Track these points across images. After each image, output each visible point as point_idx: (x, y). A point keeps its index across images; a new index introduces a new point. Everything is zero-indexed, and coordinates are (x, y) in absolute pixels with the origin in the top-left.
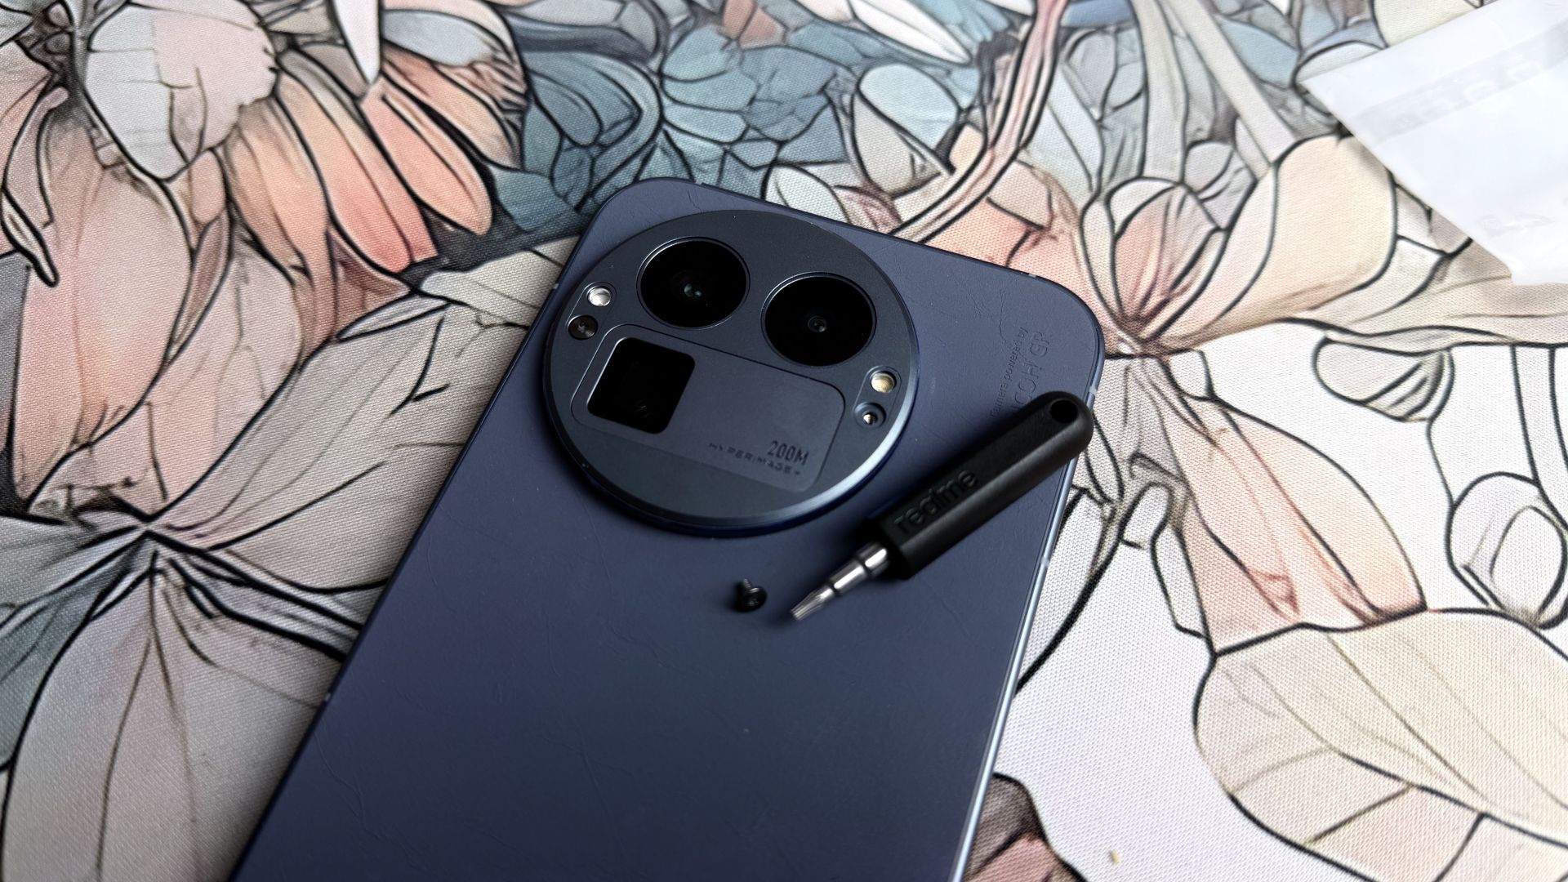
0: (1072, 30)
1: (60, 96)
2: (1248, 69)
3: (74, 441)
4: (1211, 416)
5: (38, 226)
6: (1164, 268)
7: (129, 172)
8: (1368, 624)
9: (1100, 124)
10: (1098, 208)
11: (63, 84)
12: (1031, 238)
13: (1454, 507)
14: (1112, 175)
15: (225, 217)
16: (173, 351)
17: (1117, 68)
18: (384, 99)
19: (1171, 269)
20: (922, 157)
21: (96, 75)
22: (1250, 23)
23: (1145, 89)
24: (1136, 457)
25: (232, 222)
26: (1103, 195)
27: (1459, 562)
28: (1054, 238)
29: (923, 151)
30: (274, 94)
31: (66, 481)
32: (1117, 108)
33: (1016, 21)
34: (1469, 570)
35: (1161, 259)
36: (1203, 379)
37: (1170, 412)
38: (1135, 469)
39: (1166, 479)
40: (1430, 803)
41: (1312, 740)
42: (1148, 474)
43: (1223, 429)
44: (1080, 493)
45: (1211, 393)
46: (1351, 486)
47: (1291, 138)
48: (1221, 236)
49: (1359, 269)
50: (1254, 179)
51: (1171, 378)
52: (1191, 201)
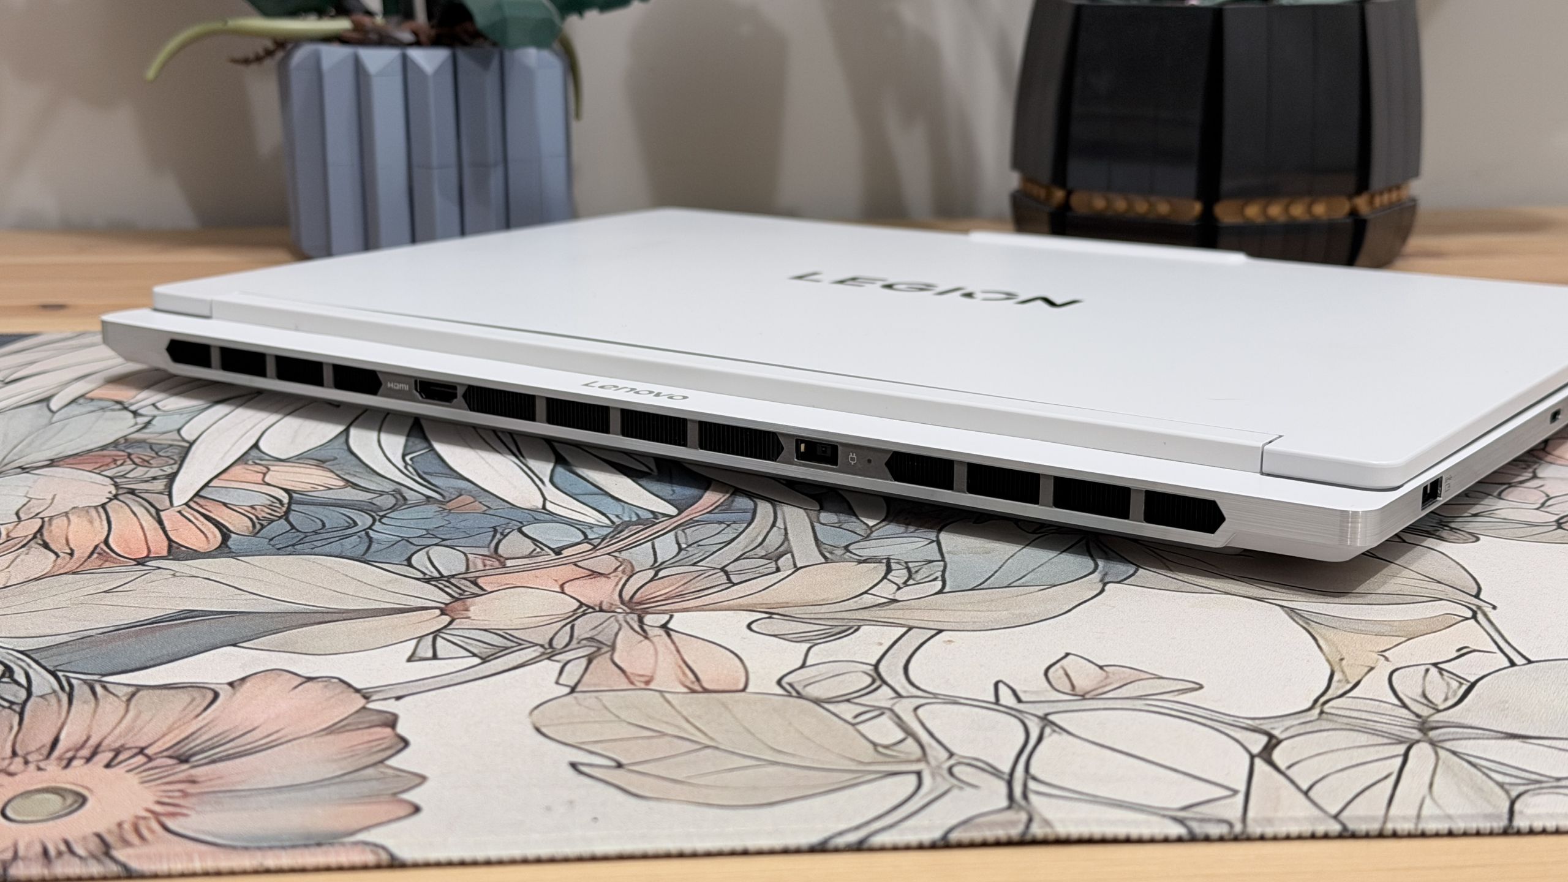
0: (697, 521)
2: (817, 541)
4: (656, 632)
6: (678, 590)
8: (693, 691)
9: (683, 548)
10: (650, 573)
12: (592, 577)
13: (802, 667)
14: (673, 563)
15: (30, 537)
17: (719, 533)
18: (179, 512)
19: (681, 591)
20: (541, 549)
22: (839, 527)
23: (732, 540)
24: (591, 639)
25: (35, 537)
26: (658, 568)
27: (786, 680)
28: (609, 578)
29: (544, 548)
30: (103, 506)
32: (701, 546)
33: (660, 516)
34: (791, 685)
35: (677, 588)
36: (663, 622)
37: (629, 629)
38: (584, 642)
39: (601, 646)
40: (675, 740)
41: (613, 718)
42: (589, 644)
43: (660, 636)
44: (536, 645)
45: (664, 627)
46: (732, 656)
47: (823, 560)
48: (730, 585)
49: (823, 600)
50: (778, 570)
51: (641, 621)
52: (722, 574)
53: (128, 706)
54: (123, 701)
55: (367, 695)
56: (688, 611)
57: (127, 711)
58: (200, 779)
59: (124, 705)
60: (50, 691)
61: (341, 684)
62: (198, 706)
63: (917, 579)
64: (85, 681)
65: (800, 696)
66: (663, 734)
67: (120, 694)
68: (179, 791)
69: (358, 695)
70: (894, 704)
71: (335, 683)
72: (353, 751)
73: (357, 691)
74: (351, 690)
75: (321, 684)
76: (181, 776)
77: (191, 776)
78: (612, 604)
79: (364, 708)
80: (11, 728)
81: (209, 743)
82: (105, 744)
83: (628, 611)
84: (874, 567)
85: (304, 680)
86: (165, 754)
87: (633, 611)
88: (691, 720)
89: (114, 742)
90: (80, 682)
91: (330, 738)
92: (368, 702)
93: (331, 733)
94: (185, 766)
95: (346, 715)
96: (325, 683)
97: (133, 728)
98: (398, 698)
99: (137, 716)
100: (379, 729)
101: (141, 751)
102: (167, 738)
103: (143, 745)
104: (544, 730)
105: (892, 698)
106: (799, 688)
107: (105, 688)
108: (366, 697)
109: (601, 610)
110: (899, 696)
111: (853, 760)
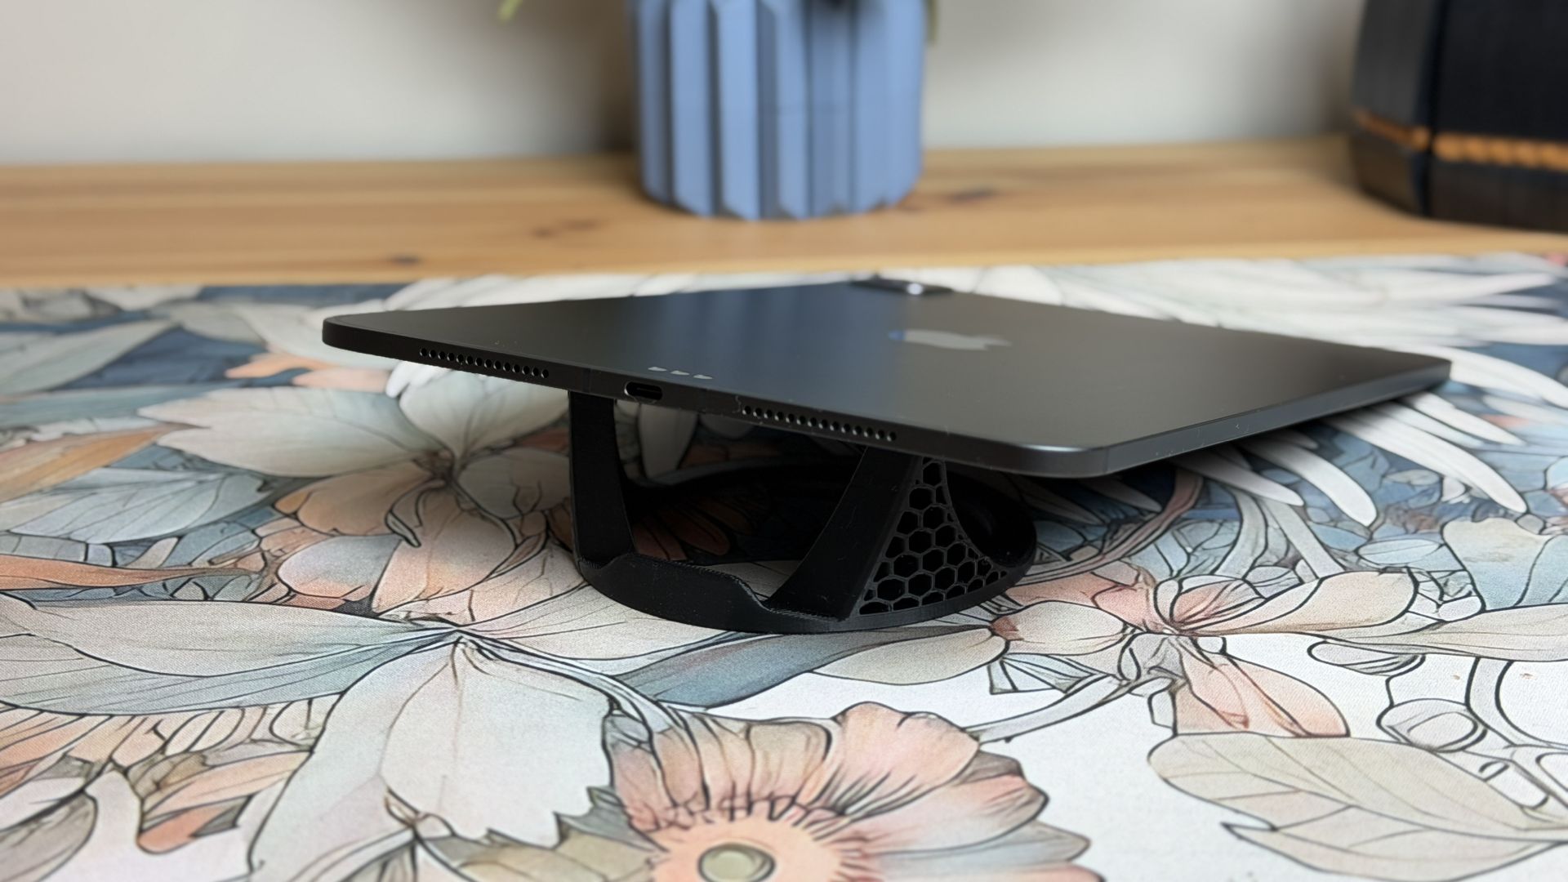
0: (1186, 519)
1: (440, 483)
2: (1322, 544)
3: (417, 598)
4: (1219, 660)
5: (411, 526)
6: (1212, 606)
7: (480, 514)
8: (1298, 736)
9: (1189, 555)
10: (1174, 585)
11: (443, 478)
12: (1117, 588)
13: (1392, 706)
14: (1190, 572)
15: (543, 535)
16: (493, 575)
17: (1216, 534)
19: (1217, 607)
20: (1048, 553)
21: (464, 479)
22: (1335, 527)
23: (1234, 543)
24: (1158, 667)
25: (548, 536)
26: (1178, 579)
27: (1384, 722)
28: (1135, 590)
29: (1052, 552)
31: (409, 610)
32: (1204, 549)
33: (1146, 513)
34: (1392, 728)
35: (1211, 604)
36: (1220, 647)
37: (1189, 656)
38: (1153, 671)
39: (1175, 677)
40: (1313, 798)
41: (1233, 768)
42: (1160, 674)
43: (1225, 665)
44: (1108, 675)
45: (1223, 652)
46: (1314, 691)
47: (1342, 570)
48: (1262, 600)
49: (1368, 620)
50: (1301, 582)
51: (1195, 644)
52: (1246, 586)
53: (750, 744)
54: (741, 739)
55: (975, 735)
56: (1237, 633)
57: (753, 752)
58: (870, 836)
59: (745, 743)
60: (666, 727)
61: (940, 720)
62: (818, 745)
63: (1451, 594)
64: (693, 714)
65: (1410, 743)
66: (1297, 791)
67: (735, 731)
68: (858, 850)
69: (965, 736)
70: (1513, 754)
71: (934, 719)
72: (998, 804)
73: (963, 730)
74: (954, 729)
75: (922, 721)
76: (847, 832)
77: (857, 832)
78: (1157, 624)
79: (979, 753)
80: (654, 772)
81: (853, 792)
82: (754, 789)
83: (1177, 632)
84: (1399, 579)
85: (903, 716)
86: (818, 804)
87: (1182, 633)
88: (1317, 772)
89: (761, 788)
90: (689, 715)
91: (967, 788)
92: (981, 744)
93: (964, 782)
94: (845, 821)
95: (966, 761)
96: (925, 720)
97: (769, 774)
98: (1008, 739)
99: (766, 757)
100: (1006, 778)
101: (793, 801)
102: (810, 785)
103: (792, 792)
104: (1173, 781)
105: (1507, 747)
106: (1404, 733)
107: (715, 721)
108: (976, 739)
109: (1149, 631)
110: (1512, 744)
111: (1506, 824)
